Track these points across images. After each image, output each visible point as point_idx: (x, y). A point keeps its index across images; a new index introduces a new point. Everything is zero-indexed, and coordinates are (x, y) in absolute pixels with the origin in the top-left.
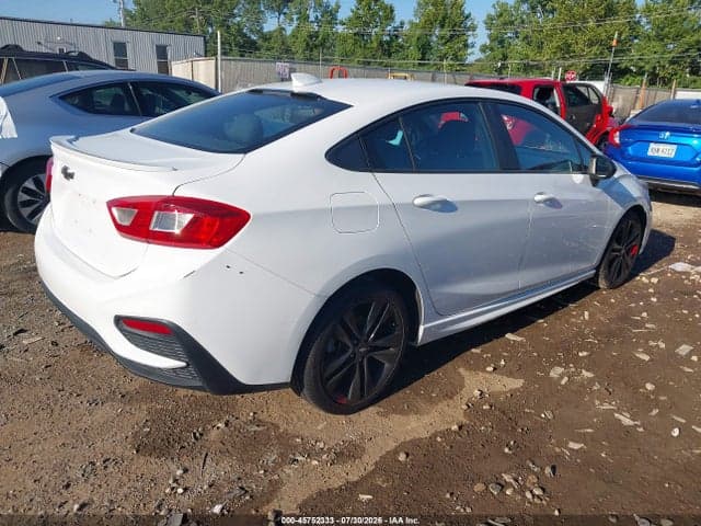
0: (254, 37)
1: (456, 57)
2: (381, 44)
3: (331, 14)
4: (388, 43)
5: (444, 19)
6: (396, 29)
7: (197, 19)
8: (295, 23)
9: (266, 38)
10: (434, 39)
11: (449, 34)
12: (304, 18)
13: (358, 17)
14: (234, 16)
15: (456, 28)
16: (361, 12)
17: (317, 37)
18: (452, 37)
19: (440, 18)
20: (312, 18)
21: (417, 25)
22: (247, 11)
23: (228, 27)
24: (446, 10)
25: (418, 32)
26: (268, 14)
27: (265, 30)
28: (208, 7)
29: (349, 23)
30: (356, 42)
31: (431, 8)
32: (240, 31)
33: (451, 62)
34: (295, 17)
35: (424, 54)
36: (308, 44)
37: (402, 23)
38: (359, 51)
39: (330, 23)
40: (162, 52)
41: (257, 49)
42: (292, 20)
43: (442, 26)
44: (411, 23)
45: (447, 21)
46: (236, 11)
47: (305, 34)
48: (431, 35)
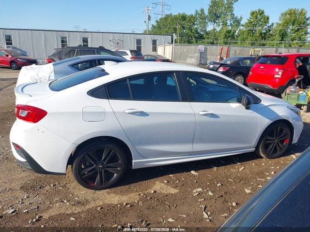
0: (202, 33)
1: (300, 39)
2: (261, 34)
3: (238, 22)
4: (265, 34)
5: (294, 21)
6: (269, 27)
7: (178, 27)
8: (221, 27)
9: (207, 33)
10: (289, 30)
11: (297, 28)
12: (225, 24)
13: (251, 22)
14: (195, 25)
15: (301, 25)
16: (252, 20)
17: (231, 32)
18: (298, 29)
19: (292, 21)
20: (229, 24)
21: (280, 24)
22: (200, 22)
23: (192, 30)
24: (295, 16)
25: (280, 28)
26: (209, 23)
27: (207, 30)
28: (184, 22)
29: (246, 25)
30: (248, 33)
31: (288, 16)
32: (196, 31)
33: (298, 42)
34: (221, 24)
35: (282, 38)
36: (226, 36)
37: (273, 24)
38: (250, 38)
39: (237, 26)
40: (154, 42)
41: (204, 38)
42: (219, 25)
43: (293, 25)
44: (277, 23)
45: (296, 22)
46: (195, 23)
47: (225, 31)
48: (287, 29)
